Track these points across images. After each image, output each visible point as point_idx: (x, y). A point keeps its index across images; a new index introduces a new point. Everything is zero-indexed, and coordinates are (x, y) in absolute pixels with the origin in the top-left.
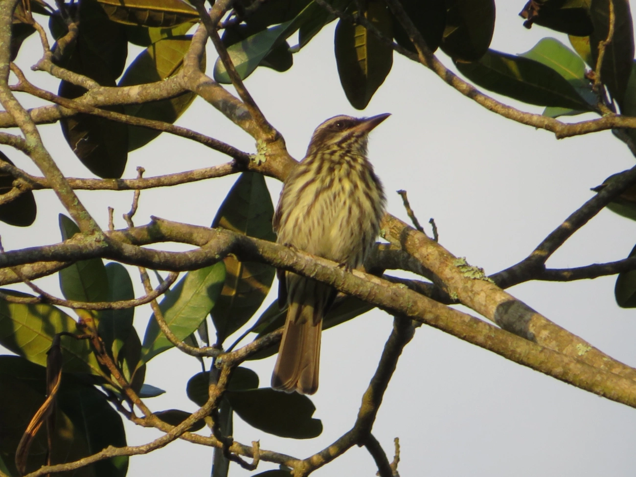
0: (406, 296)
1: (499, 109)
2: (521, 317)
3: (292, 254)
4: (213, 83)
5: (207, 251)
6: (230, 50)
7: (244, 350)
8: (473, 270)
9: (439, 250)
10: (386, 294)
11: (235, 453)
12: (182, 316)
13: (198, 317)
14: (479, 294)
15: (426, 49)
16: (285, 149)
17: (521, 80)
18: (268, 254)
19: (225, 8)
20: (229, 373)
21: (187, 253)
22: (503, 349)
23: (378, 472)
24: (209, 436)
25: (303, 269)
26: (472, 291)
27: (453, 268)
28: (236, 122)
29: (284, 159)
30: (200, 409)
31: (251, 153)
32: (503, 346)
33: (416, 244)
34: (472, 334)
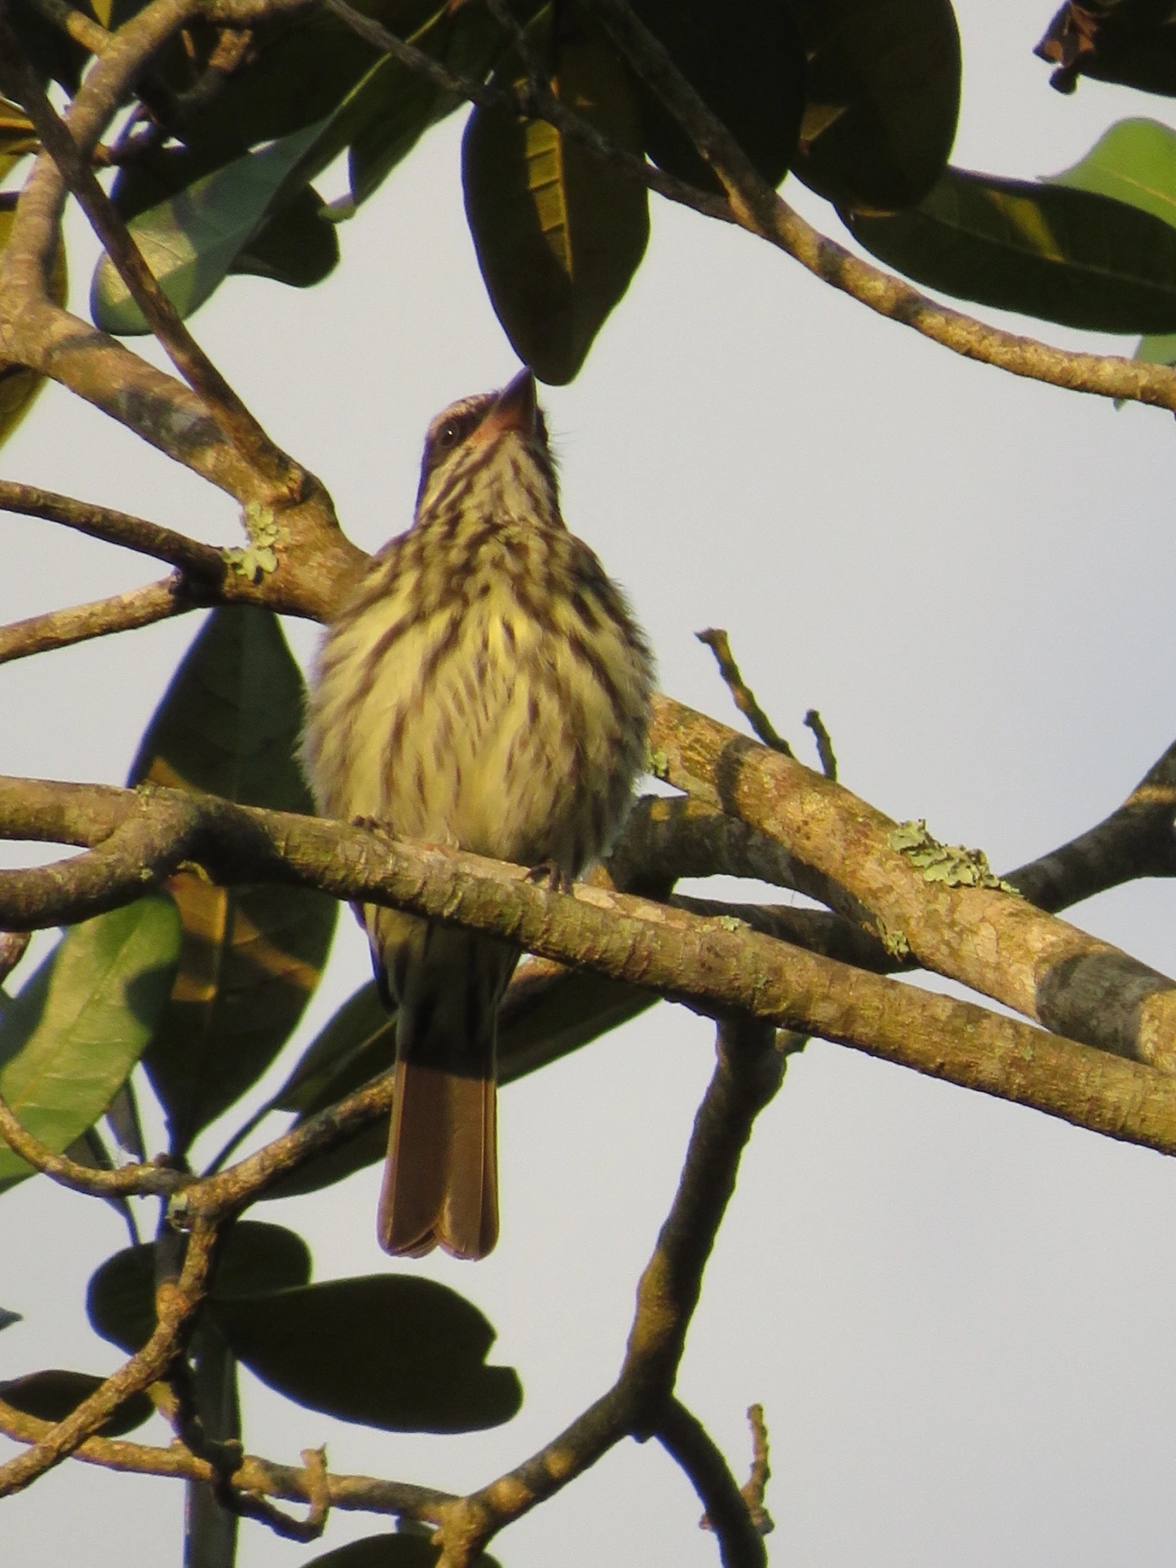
0: (748, 953)
1: (993, 350)
2: (1112, 993)
3: (380, 848)
4: (93, 337)
5: (111, 858)
6: (138, 227)
7: (254, 1164)
8: (949, 858)
9: (840, 803)
10: (684, 952)
11: (253, 1492)
12: (55, 1075)
13: (103, 1075)
14: (974, 933)
15: (751, 180)
16: (335, 524)
17: (1057, 258)
18: (304, 854)
19: (113, 101)
20: (212, 1241)
21: (49, 871)
22: (1063, 1096)
23: (703, 1517)
24: (166, 1444)
25: (420, 894)
26: (952, 924)
27: (888, 856)
28: (175, 452)
29: (334, 557)
30: (131, 1362)
31: (227, 546)
32: (1063, 1087)
33: (765, 791)
34: (963, 1058)
